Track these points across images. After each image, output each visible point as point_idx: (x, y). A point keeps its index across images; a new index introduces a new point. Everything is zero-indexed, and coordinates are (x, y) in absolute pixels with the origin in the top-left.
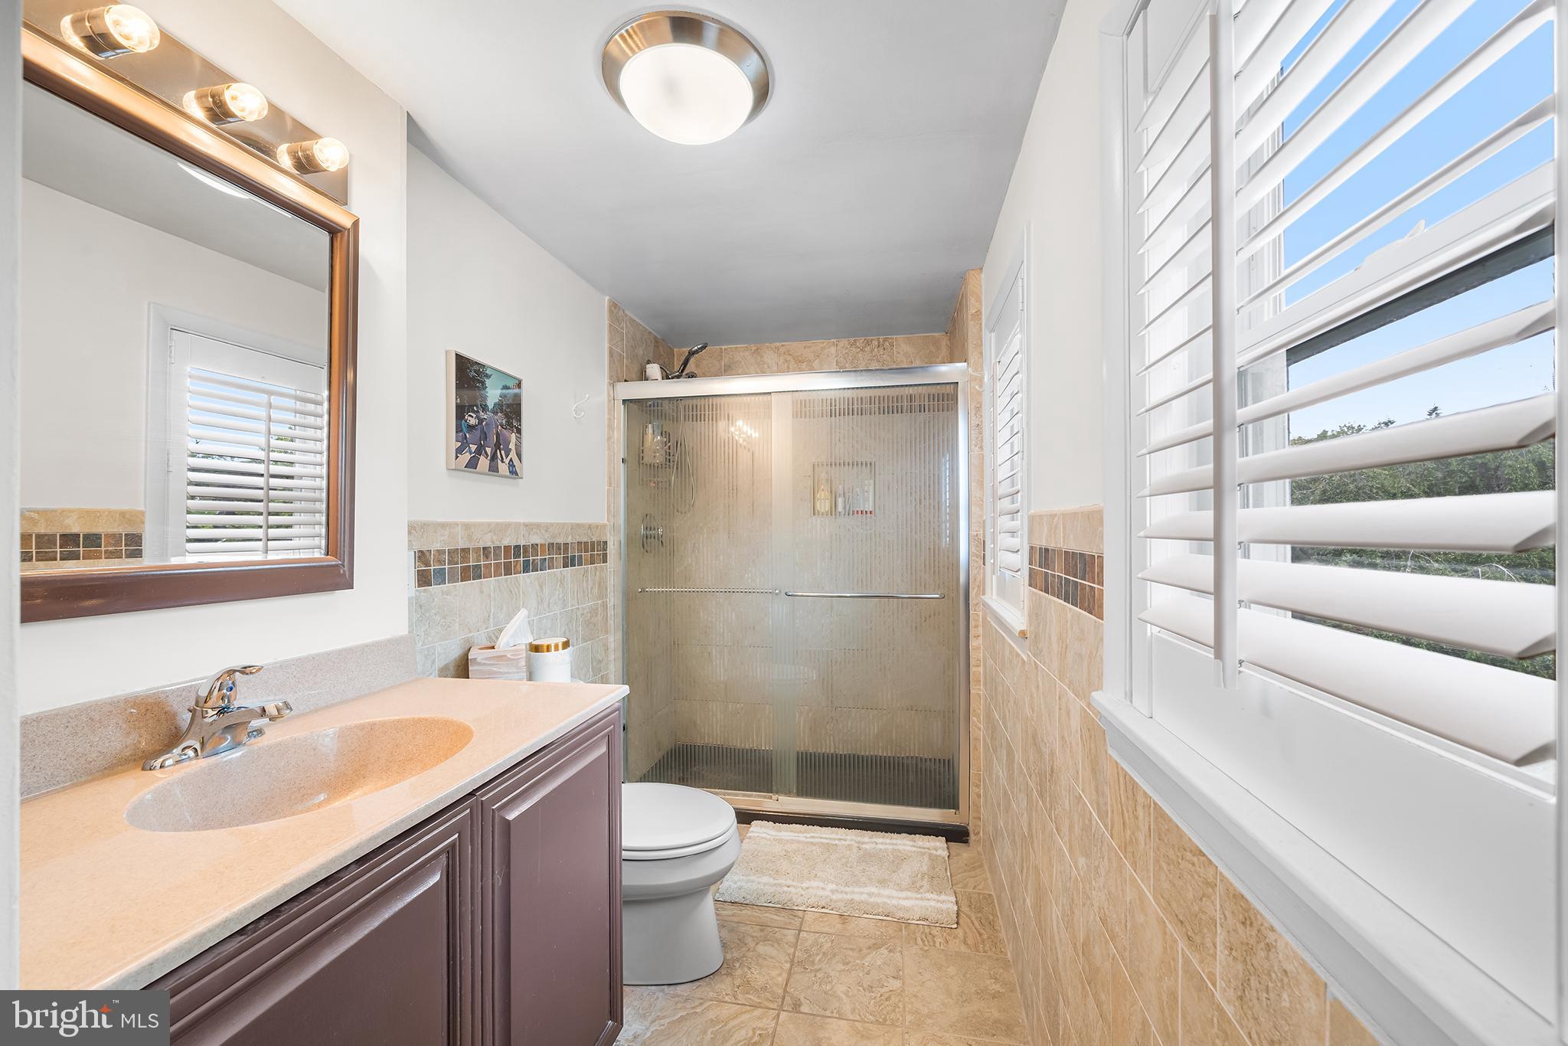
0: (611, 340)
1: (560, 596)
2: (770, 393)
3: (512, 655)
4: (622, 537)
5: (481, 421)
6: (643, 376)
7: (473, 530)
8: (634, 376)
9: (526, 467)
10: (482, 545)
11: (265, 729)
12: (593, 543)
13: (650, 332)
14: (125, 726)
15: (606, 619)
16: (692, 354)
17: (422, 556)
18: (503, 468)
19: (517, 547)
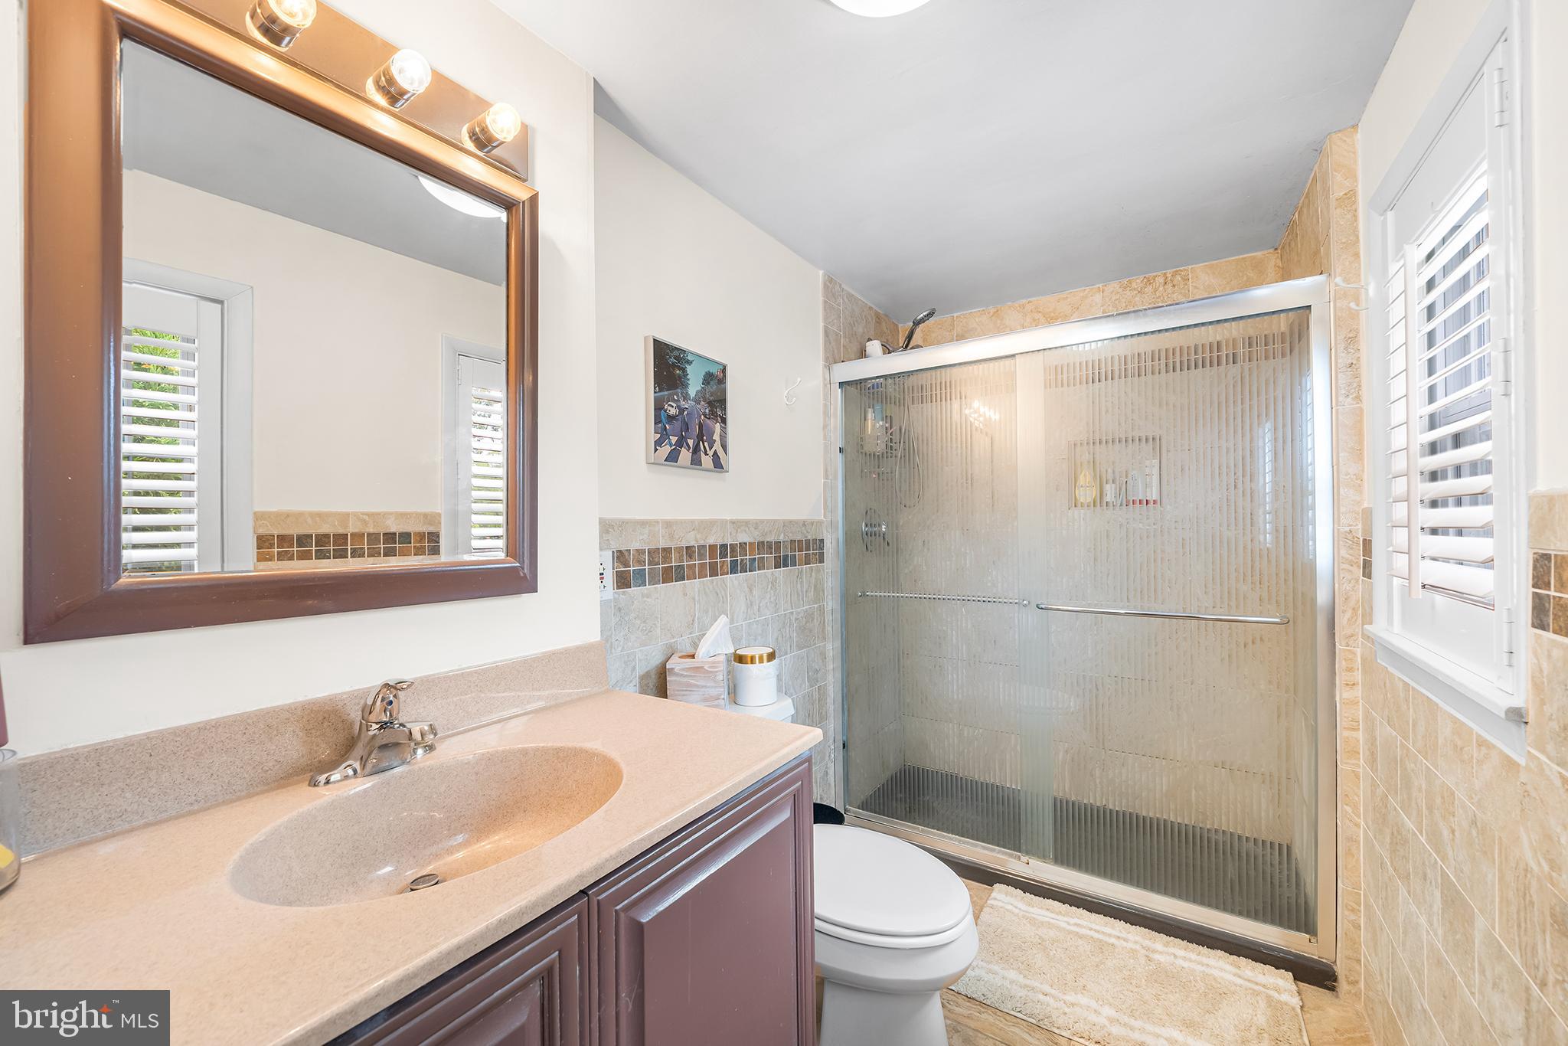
0: (826, 318)
1: (772, 599)
2: (1013, 356)
3: (710, 667)
4: (841, 534)
5: (682, 410)
6: (862, 354)
7: (674, 528)
8: (853, 356)
9: (732, 460)
10: (684, 544)
11: (436, 745)
12: (808, 541)
13: (870, 308)
14: (301, 734)
15: (823, 624)
16: (917, 323)
17: (621, 556)
18: (707, 461)
19: (724, 546)
